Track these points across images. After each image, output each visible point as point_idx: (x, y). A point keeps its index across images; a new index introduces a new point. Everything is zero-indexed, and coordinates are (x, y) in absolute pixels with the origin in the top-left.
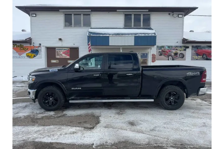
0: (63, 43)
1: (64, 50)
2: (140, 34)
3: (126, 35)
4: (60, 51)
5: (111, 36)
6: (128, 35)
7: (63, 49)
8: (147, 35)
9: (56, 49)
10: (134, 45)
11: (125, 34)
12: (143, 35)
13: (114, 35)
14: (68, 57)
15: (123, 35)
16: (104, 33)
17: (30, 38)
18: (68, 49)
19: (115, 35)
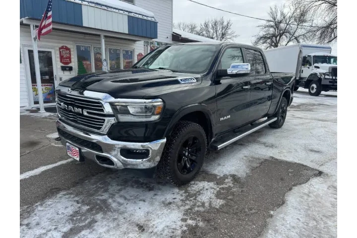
2: (135, 13)
3: (114, 10)
5: (85, 5)
6: (117, 11)
8: (145, 18)
10: (127, 32)
11: (111, 8)
12: (140, 17)
13: (91, 4)
15: (109, 9)
19: (93, 5)
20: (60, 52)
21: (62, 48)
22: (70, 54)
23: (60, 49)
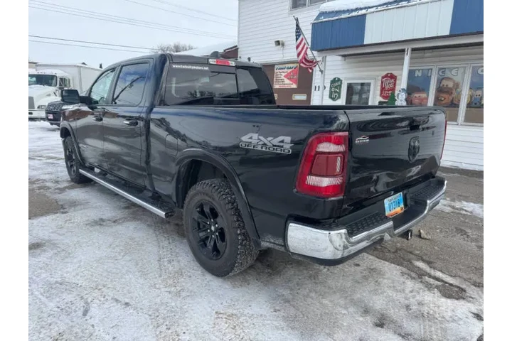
0: (284, 51)
1: (288, 68)
4: (281, 71)
5: (369, 13)
7: (287, 66)
9: (276, 67)
13: (379, 9)
14: (294, 86)
16: (354, 8)
17: (236, 46)
18: (294, 65)
19: (385, 7)
20: (382, 82)
21: (386, 76)
22: (395, 84)
23: (383, 78)
